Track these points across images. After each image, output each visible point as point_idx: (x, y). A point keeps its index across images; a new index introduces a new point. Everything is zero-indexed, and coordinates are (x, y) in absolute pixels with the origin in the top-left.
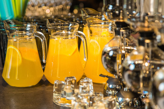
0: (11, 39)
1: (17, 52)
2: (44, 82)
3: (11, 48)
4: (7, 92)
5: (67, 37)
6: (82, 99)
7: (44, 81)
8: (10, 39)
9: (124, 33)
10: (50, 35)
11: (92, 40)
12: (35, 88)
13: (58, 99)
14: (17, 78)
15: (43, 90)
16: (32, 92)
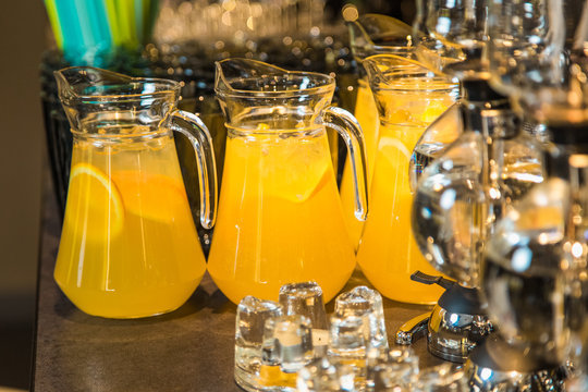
0: (84, 139)
1: (105, 188)
2: (208, 300)
3: (85, 175)
4: (70, 339)
5: (291, 131)
6: (338, 375)
7: (211, 293)
8: (80, 142)
9: (496, 121)
10: (226, 125)
11: (385, 142)
12: (174, 321)
13: (253, 368)
14: (106, 285)
15: (200, 330)
16: (161, 336)
